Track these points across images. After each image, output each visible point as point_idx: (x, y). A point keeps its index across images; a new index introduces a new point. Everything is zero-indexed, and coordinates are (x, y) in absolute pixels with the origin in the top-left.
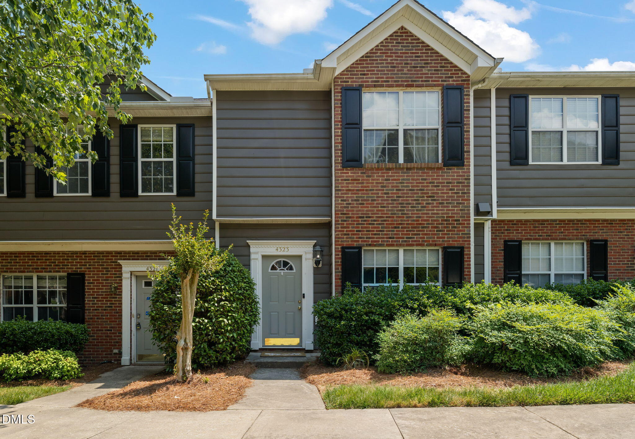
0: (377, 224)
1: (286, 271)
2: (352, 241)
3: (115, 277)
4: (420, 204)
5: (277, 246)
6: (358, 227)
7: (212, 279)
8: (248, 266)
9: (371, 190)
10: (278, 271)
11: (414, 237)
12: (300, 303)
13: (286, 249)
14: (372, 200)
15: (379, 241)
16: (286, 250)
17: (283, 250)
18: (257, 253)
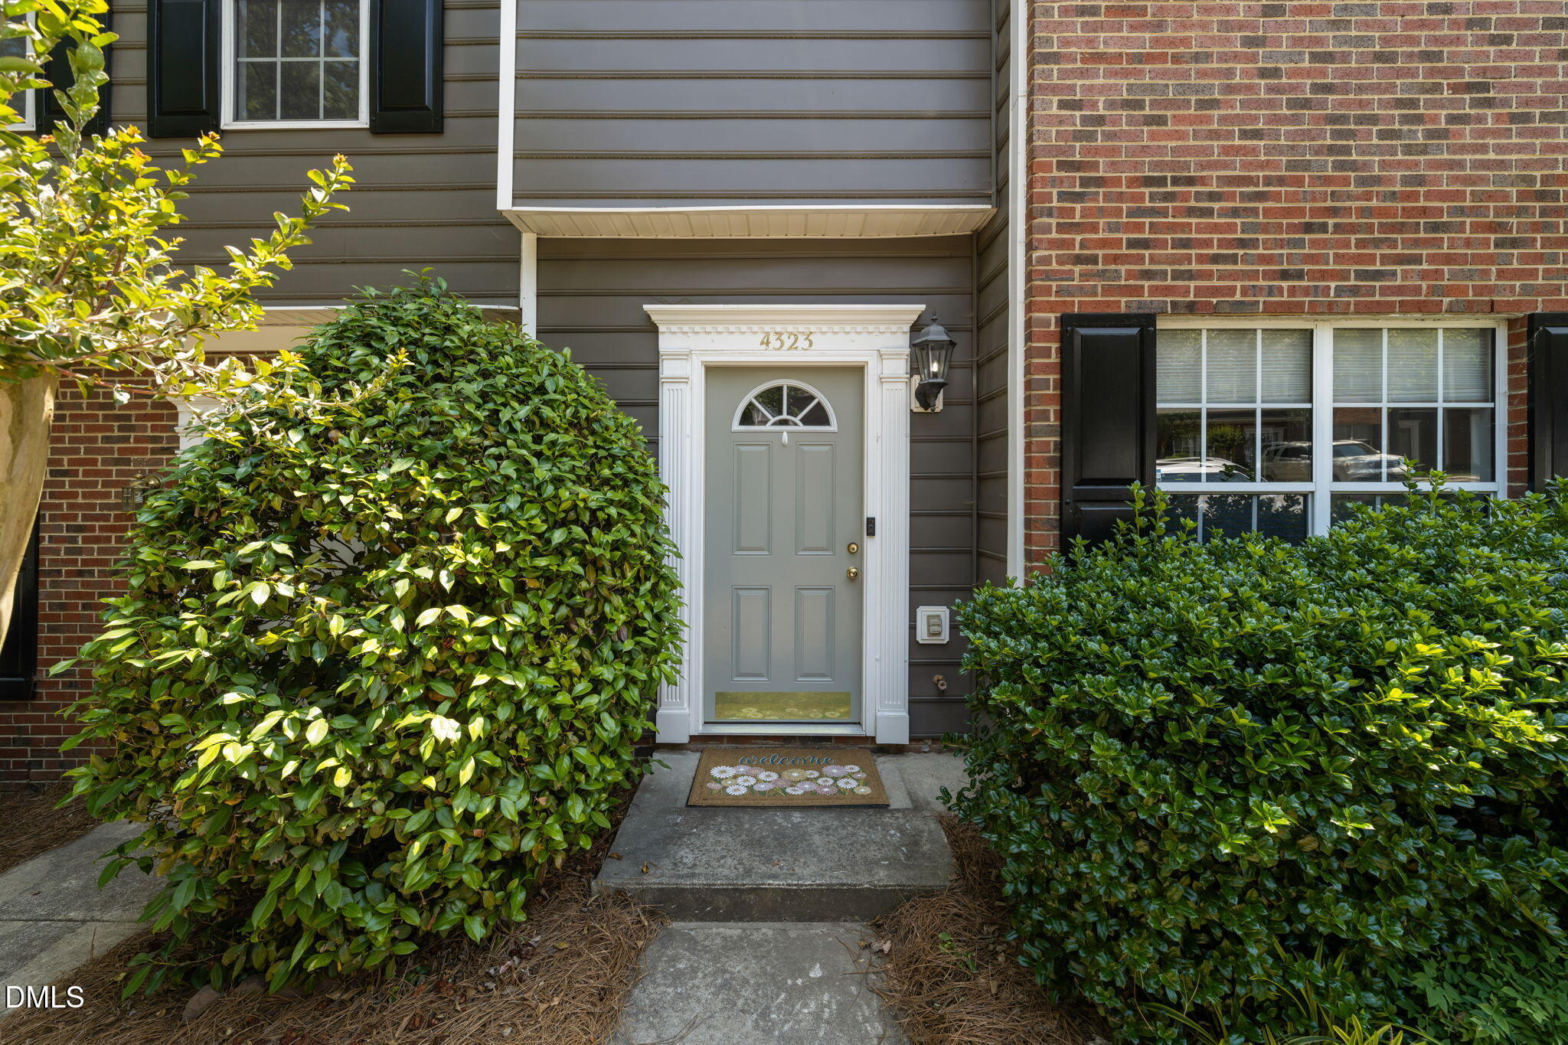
0: (1223, 212)
1: (802, 427)
2: (1107, 291)
3: (154, 451)
4: (1419, 119)
5: (767, 328)
6: (1139, 227)
7: (400, 465)
8: (647, 407)
9: (1197, 57)
10: (768, 427)
11: (1394, 273)
12: (855, 552)
13: (801, 338)
14: (1202, 104)
15: (1232, 291)
16: (802, 343)
17: (788, 343)
18: (686, 356)
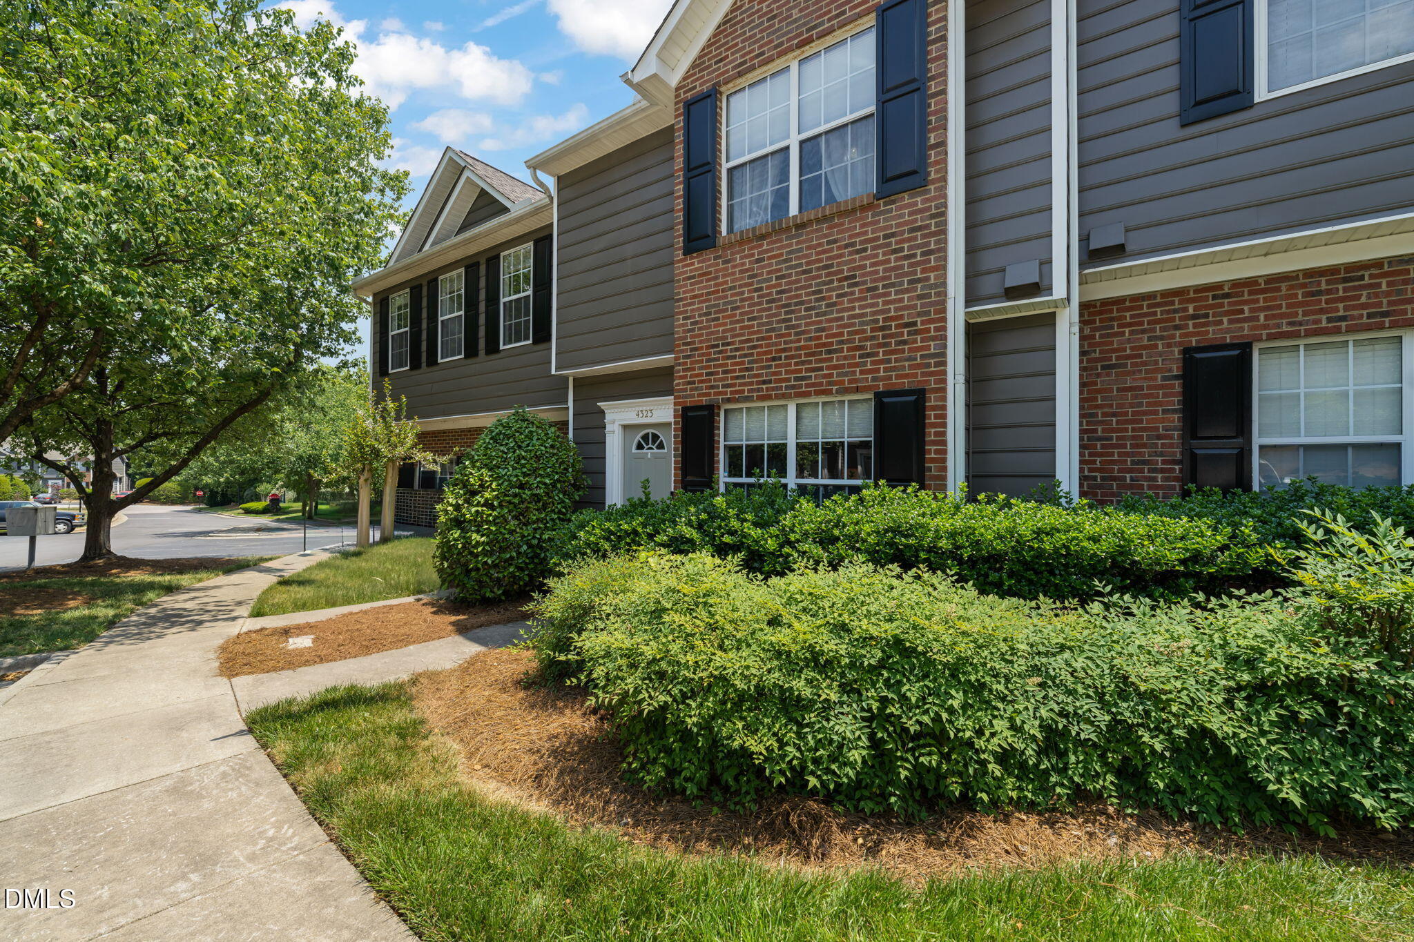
0: (741, 356)
1: (656, 450)
2: (698, 395)
4: (823, 299)
5: (637, 409)
6: (710, 367)
9: (730, 288)
10: (645, 450)
11: (811, 377)
13: (649, 412)
14: (733, 308)
15: (744, 391)
17: (645, 414)
18: (615, 422)
